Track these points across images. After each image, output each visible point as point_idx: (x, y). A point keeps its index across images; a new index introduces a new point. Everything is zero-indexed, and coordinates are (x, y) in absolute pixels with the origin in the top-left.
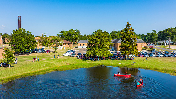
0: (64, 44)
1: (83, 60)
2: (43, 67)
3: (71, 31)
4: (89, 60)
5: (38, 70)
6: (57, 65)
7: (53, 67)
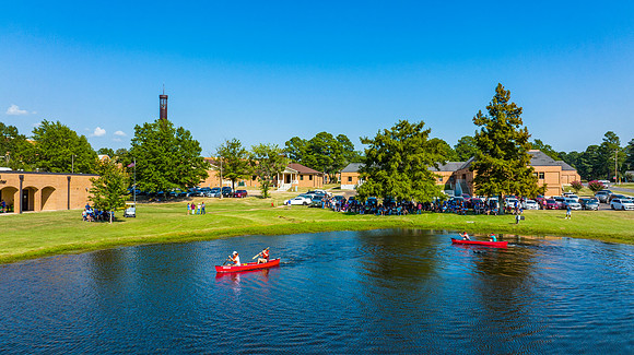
0: (298, 178)
1: (350, 213)
2: (215, 225)
3: (319, 136)
4: (367, 212)
5: (196, 231)
6: (259, 221)
7: (246, 226)
